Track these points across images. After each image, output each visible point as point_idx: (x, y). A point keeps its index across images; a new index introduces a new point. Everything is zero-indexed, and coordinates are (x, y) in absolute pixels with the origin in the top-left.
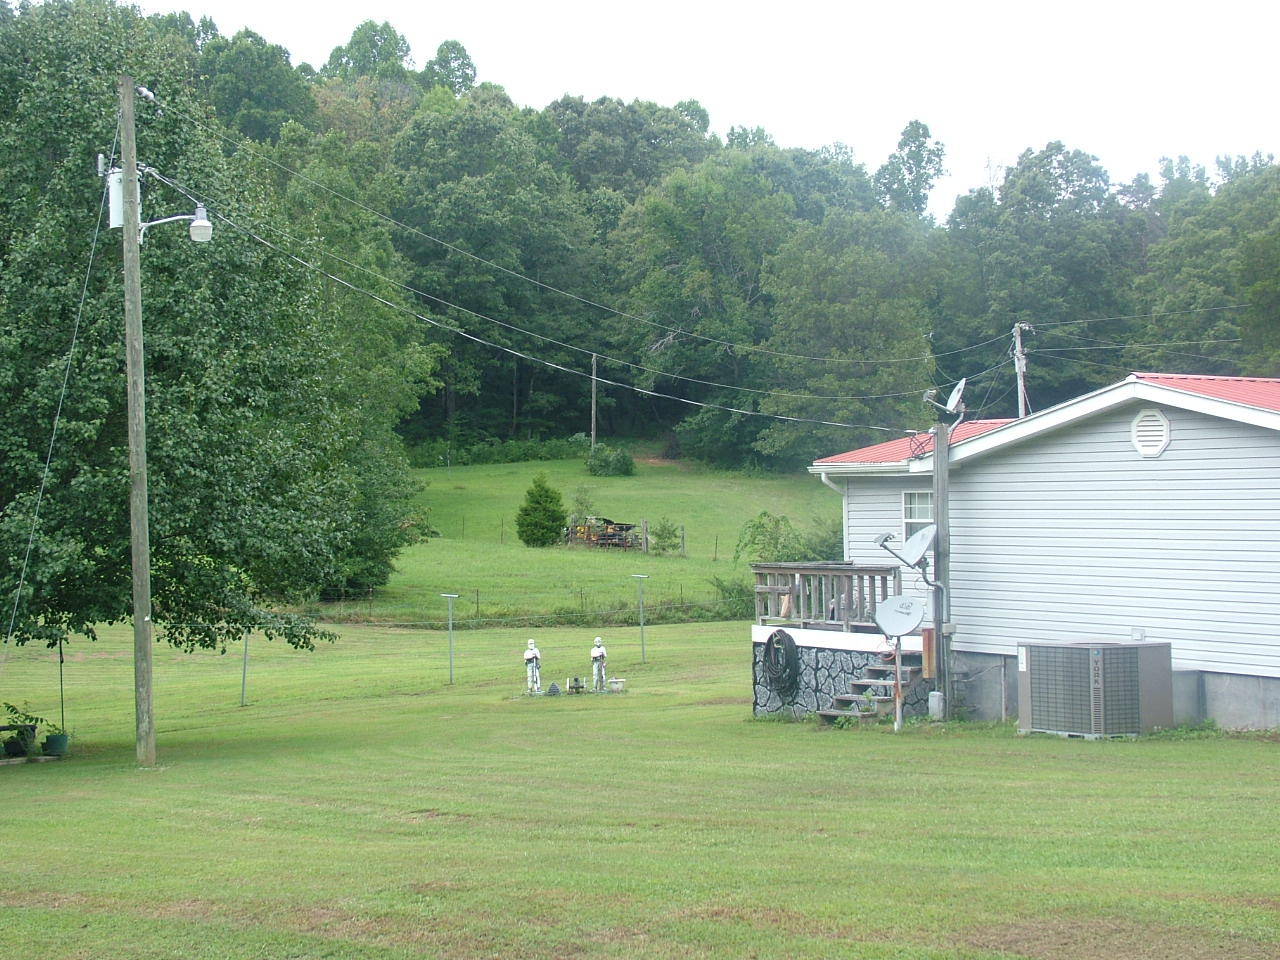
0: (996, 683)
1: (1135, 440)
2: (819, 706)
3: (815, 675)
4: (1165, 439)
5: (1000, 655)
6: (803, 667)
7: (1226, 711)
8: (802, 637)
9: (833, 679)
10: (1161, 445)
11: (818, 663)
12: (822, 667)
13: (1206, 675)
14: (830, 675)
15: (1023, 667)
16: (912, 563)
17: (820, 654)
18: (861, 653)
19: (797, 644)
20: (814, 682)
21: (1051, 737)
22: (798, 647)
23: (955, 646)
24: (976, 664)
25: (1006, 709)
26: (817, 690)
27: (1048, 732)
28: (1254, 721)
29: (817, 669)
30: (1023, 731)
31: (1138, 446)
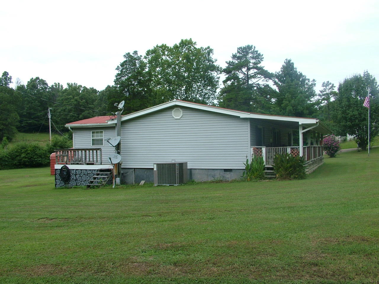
0: (132, 175)
1: (173, 115)
2: (76, 184)
3: (75, 176)
4: (181, 115)
5: (133, 168)
6: (71, 174)
7: (197, 177)
8: (70, 167)
9: (81, 177)
10: (180, 116)
11: (76, 173)
12: (78, 174)
13: (192, 170)
14: (80, 176)
15: (155, 169)
16: (114, 146)
17: (77, 171)
18: (90, 170)
19: (69, 169)
20: (75, 178)
21: (164, 186)
22: (70, 169)
23: (122, 167)
24: (126, 171)
25: (135, 181)
26: (76, 180)
27: (163, 185)
28: (205, 179)
29: (76, 175)
30: (156, 185)
31: (174, 116)
